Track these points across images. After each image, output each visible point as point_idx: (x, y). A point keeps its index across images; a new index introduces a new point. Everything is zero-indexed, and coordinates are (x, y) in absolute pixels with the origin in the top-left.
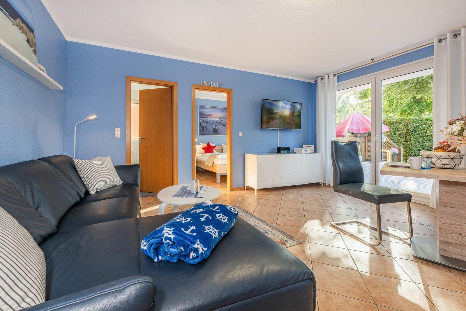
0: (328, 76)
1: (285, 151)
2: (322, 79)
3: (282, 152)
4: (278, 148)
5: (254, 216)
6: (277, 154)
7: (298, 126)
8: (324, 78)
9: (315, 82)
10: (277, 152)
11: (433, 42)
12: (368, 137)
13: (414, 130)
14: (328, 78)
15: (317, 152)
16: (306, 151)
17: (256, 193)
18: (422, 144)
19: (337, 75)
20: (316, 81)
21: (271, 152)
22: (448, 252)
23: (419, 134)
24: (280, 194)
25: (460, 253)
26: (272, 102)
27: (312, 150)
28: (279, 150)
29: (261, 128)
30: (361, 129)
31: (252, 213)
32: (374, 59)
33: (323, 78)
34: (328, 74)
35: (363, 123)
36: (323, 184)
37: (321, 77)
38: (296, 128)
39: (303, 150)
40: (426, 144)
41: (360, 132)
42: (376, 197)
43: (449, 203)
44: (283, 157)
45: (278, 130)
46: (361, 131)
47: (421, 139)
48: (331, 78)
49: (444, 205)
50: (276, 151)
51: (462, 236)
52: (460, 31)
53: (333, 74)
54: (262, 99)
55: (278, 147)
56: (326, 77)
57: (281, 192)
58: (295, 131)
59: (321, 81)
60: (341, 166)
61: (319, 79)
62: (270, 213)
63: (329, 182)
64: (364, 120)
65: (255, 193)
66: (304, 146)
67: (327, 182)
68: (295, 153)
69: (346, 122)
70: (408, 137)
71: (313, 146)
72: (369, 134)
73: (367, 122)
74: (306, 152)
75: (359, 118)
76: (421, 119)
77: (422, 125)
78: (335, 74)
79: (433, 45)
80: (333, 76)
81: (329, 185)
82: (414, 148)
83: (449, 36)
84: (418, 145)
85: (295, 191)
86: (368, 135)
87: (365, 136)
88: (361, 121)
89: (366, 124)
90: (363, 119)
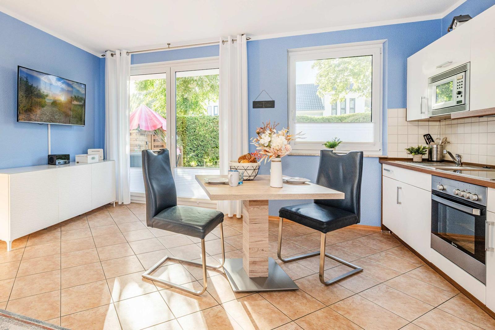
0: (121, 53)
1: (62, 161)
2: (112, 55)
3: (57, 161)
4: (49, 156)
5: (8, 316)
6: (48, 168)
7: (80, 120)
8: (115, 54)
9: (102, 57)
10: (49, 164)
11: (219, 42)
12: (154, 135)
13: (187, 128)
14: (121, 56)
15: (106, 159)
16: (93, 158)
17: (8, 250)
18: (192, 143)
19: (130, 54)
20: (105, 55)
21: (37, 164)
22: (255, 272)
23: (190, 133)
24: (56, 238)
25: (263, 269)
26: (35, 74)
27: (101, 157)
28: (51, 160)
29: (18, 121)
30: (149, 125)
31: (4, 308)
32: (170, 44)
33: (113, 53)
34: (120, 50)
35: (151, 119)
36: (116, 203)
37: (112, 51)
38: (77, 123)
39: (89, 157)
40: (195, 142)
41: (148, 129)
42: (201, 228)
43: (256, 219)
44: (60, 171)
45: (49, 126)
46: (150, 128)
47: (192, 138)
48: (124, 56)
49: (252, 222)
50: (46, 161)
51: (264, 251)
52: (236, 37)
53: (127, 51)
54: (18, 67)
55: (50, 154)
56: (118, 53)
57: (57, 233)
58: (75, 127)
59: (111, 57)
60: (155, 186)
61: (108, 54)
62: (43, 291)
63: (123, 200)
64: (152, 116)
65: (6, 248)
66: (89, 151)
67: (120, 200)
68: (78, 162)
69: (133, 116)
70: (182, 136)
71: (102, 150)
72: (155, 132)
73: (155, 118)
74: (94, 161)
75: (147, 112)
76: (191, 118)
77: (192, 124)
78: (129, 52)
79: (219, 45)
80: (126, 54)
81: (123, 203)
82: (187, 147)
83: (230, 40)
84: (190, 144)
85: (79, 225)
86: (154, 134)
87: (151, 135)
88: (149, 116)
89: (154, 120)
90: (150, 114)
